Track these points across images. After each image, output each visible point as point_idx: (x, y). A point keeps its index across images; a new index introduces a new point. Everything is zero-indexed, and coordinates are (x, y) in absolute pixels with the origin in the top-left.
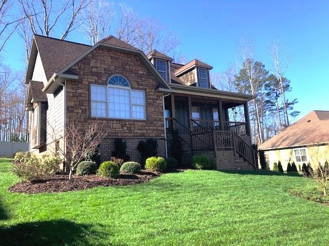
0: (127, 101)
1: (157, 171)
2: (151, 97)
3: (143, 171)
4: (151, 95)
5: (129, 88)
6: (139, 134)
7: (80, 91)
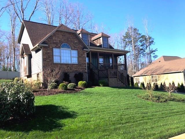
0: (70, 56)
1: (83, 87)
2: (81, 53)
3: (77, 87)
4: (80, 52)
5: (70, 49)
6: (75, 71)
7: (48, 51)
